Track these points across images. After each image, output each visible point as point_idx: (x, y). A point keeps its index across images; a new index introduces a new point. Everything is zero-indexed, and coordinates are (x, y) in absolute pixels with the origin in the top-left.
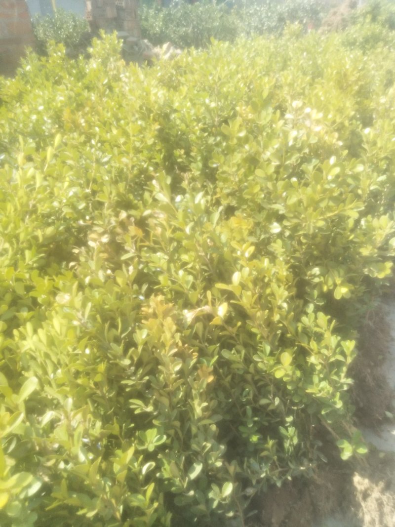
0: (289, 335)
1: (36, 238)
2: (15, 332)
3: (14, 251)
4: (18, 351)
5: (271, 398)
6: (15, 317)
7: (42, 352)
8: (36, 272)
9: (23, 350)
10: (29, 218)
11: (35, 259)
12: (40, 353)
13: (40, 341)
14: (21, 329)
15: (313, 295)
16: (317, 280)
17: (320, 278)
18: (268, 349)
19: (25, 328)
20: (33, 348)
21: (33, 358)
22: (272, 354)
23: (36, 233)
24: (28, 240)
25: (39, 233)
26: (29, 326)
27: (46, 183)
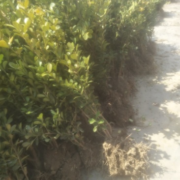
17: (77, 31)
18: (41, 63)
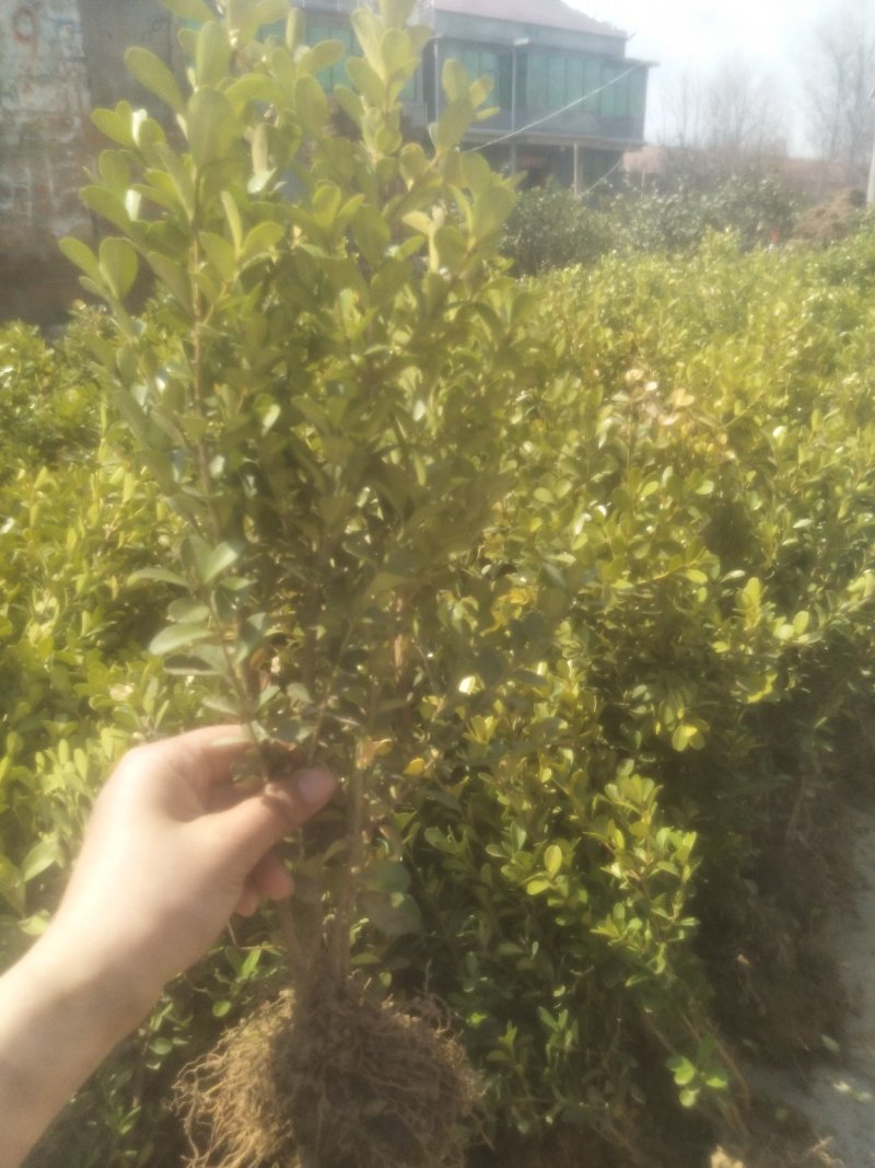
0: (573, 817)
1: (106, 591)
2: (39, 758)
3: (63, 613)
4: (38, 792)
5: (524, 942)
6: (44, 730)
7: (77, 794)
8: (95, 654)
9: (47, 791)
10: (102, 555)
11: (97, 630)
12: (73, 798)
13: (77, 773)
14: (49, 752)
15: (634, 742)
16: (641, 710)
17: (648, 707)
18: (522, 836)
19: (56, 752)
20: (63, 787)
21: (61, 806)
22: (528, 846)
23: (106, 582)
24: (93, 595)
25: (113, 583)
26: (63, 746)
27: (141, 496)
